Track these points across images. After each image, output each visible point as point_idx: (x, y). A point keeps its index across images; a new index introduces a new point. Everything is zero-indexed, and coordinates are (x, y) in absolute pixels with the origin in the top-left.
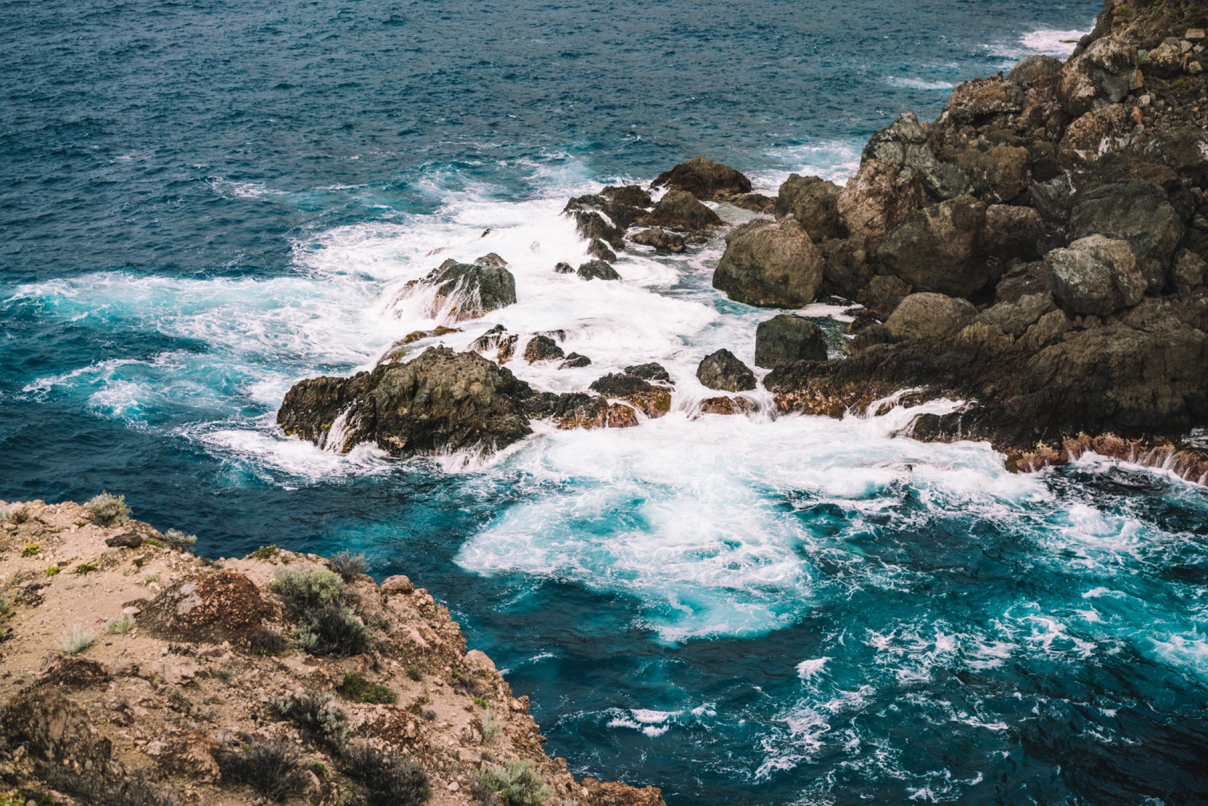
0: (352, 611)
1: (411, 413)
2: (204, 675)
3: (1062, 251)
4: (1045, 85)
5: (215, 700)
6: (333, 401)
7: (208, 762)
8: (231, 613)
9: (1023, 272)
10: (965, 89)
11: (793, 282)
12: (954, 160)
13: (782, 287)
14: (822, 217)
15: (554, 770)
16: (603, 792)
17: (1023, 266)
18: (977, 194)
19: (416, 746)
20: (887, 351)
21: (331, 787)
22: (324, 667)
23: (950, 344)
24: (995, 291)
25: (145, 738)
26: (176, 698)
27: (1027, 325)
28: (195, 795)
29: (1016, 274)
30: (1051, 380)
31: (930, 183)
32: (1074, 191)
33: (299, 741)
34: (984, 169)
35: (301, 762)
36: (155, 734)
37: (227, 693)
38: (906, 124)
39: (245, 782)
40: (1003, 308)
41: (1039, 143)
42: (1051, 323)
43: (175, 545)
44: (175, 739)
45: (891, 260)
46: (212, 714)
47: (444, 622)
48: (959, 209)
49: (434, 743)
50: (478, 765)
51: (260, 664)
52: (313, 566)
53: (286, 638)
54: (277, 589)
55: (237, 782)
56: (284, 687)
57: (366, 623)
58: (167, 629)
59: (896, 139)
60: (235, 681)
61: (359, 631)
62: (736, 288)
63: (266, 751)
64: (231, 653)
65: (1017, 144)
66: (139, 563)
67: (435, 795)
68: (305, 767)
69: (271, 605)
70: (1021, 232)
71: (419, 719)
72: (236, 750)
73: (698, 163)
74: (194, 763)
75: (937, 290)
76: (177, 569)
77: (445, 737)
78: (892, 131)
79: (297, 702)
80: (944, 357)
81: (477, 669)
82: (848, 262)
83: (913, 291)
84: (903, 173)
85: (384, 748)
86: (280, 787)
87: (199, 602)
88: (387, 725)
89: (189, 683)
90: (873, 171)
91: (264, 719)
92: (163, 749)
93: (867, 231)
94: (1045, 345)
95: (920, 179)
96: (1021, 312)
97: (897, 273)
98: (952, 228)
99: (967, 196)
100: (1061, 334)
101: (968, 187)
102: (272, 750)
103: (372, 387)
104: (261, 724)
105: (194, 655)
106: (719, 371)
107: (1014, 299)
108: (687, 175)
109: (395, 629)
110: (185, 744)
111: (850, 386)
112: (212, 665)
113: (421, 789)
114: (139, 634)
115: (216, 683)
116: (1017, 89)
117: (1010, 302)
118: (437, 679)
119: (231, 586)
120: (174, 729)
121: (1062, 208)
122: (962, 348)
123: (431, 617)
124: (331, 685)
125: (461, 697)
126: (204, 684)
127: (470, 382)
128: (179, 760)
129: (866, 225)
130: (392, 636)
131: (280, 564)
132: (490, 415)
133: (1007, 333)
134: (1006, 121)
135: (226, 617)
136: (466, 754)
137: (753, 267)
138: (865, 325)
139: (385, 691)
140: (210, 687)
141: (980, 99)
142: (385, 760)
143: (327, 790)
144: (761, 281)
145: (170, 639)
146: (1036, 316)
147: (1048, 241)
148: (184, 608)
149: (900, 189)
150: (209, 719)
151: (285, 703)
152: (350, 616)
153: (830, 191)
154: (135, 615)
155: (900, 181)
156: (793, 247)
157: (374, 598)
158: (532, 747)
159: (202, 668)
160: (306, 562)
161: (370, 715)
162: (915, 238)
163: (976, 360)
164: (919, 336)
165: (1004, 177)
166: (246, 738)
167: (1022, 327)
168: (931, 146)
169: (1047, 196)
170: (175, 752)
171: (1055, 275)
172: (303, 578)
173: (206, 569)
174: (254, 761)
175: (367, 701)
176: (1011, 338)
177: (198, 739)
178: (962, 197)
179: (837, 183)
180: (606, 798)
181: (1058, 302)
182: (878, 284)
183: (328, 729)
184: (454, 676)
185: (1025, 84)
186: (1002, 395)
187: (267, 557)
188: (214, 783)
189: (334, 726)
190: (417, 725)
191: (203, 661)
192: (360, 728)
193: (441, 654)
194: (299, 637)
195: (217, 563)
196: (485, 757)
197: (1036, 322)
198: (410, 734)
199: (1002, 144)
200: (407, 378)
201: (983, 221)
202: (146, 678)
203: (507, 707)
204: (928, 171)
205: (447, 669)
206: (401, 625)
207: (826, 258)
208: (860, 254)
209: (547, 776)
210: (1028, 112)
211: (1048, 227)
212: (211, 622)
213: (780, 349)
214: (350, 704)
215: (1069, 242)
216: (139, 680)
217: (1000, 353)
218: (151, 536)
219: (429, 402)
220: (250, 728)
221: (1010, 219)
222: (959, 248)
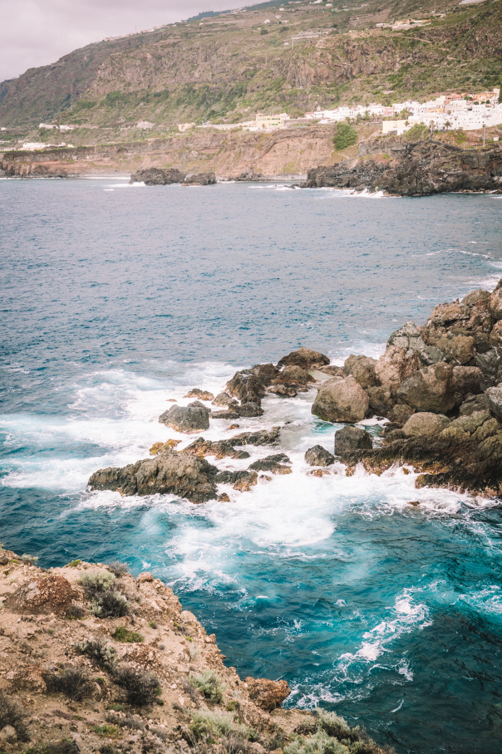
0: (120, 593)
1: (155, 485)
2: (40, 632)
3: (494, 388)
4: (481, 304)
5: (45, 646)
6: (114, 480)
7: (40, 681)
8: (55, 598)
9: (473, 400)
10: (439, 308)
11: (353, 409)
12: (435, 345)
13: (348, 412)
14: (367, 376)
15: (229, 674)
16: (257, 685)
17: (474, 397)
18: (448, 361)
19: (154, 665)
20: (403, 443)
21: (107, 691)
22: (106, 624)
23: (436, 438)
24: (459, 410)
25: (6, 670)
26: (24, 646)
27: (477, 427)
28: (32, 700)
29: (470, 401)
30: (491, 454)
31: (423, 356)
32: (499, 357)
33: (91, 666)
34: (451, 348)
35: (90, 678)
36: (12, 667)
37: (52, 642)
38: (409, 327)
39: (60, 691)
40: (463, 419)
41: (479, 334)
42: (490, 426)
43: (27, 562)
44: (22, 669)
45: (404, 397)
46: (43, 654)
47: (170, 596)
48: (438, 369)
49: (163, 663)
50: (188, 674)
51: (71, 624)
52: (100, 569)
53: (85, 609)
54: (81, 584)
55: (56, 691)
56: (83, 636)
57: (128, 599)
58: (21, 608)
59: (404, 335)
60: (56, 634)
61: (123, 604)
62: (323, 414)
63: (72, 673)
64: (55, 619)
65: (468, 335)
66: (7, 573)
67: (163, 691)
68: (93, 681)
69: (77, 592)
70: (472, 380)
71: (156, 650)
72: (56, 673)
73: (302, 351)
74: (32, 682)
75: (429, 411)
76: (27, 575)
77: (170, 659)
78: (402, 331)
79: (90, 644)
80: (434, 445)
81: (187, 621)
82: (381, 398)
83: (416, 412)
84: (408, 352)
85: (137, 667)
86: (79, 693)
87: (38, 592)
88: (138, 654)
89: (31, 637)
90: (393, 352)
91: (72, 655)
92: (15, 675)
93: (391, 382)
94: (487, 437)
95: (417, 355)
96: (473, 420)
97: (407, 403)
98: (435, 379)
99: (442, 362)
100: (495, 430)
101: (443, 358)
102: (75, 671)
103: (135, 472)
104: (70, 658)
105: (35, 621)
106: (316, 456)
107: (469, 414)
108: (297, 357)
109: (143, 601)
110: (27, 672)
111: (385, 461)
112: (44, 626)
113: (156, 689)
114: (5, 612)
115: (47, 636)
116: (467, 307)
117: (467, 415)
118: (166, 627)
119: (56, 583)
120: (22, 664)
121: (493, 366)
122: (443, 440)
123: (163, 594)
124: (109, 634)
125: (178, 636)
126: (40, 637)
127: (186, 467)
128: (24, 681)
129: (390, 379)
130: (142, 605)
131: (83, 569)
132: (197, 484)
133: (466, 431)
134: (461, 324)
135: (52, 599)
136: (182, 668)
137: (332, 403)
138: (392, 430)
139: (138, 636)
140: (43, 639)
141: (447, 313)
142: (137, 674)
143: (105, 693)
144: (337, 410)
145: (22, 613)
146: (481, 422)
147: (486, 383)
148: (30, 596)
149: (407, 360)
150: (42, 657)
151: (83, 645)
152: (119, 596)
153: (371, 362)
154: (4, 602)
155: (407, 356)
156: (353, 391)
157: (133, 585)
158: (217, 662)
159: (39, 629)
160: (97, 568)
161: (129, 649)
162: (416, 385)
163: (450, 445)
164: (420, 434)
165: (462, 352)
166: (61, 666)
167: (474, 428)
168: (423, 337)
169: (485, 361)
170: (22, 677)
171: (490, 401)
172: (94, 576)
173: (43, 574)
174: (65, 679)
175: (128, 641)
176: (469, 433)
177: (35, 669)
178: (440, 363)
179: (374, 358)
180: (258, 687)
181: (493, 414)
182: (397, 410)
183: (106, 659)
184: (175, 625)
185: (471, 305)
186: (465, 463)
187: (76, 566)
188: (43, 693)
189: (110, 657)
190: (154, 653)
191: (40, 624)
192: (124, 657)
193: (168, 614)
194: (91, 609)
195: (49, 570)
196: (191, 669)
197: (482, 425)
198: (151, 659)
199: (460, 335)
200: (153, 467)
201: (451, 375)
202: (8, 636)
203: (203, 641)
204: (422, 351)
205: (171, 621)
206: (147, 599)
207: (370, 396)
208: (387, 394)
209: (225, 677)
210: (473, 318)
211: (486, 377)
212: (44, 603)
213: (348, 444)
214: (119, 643)
215: (497, 383)
216: (4, 637)
217: (463, 442)
218: (14, 558)
219: (165, 479)
220: (64, 660)
221: (466, 373)
222: (440, 388)
